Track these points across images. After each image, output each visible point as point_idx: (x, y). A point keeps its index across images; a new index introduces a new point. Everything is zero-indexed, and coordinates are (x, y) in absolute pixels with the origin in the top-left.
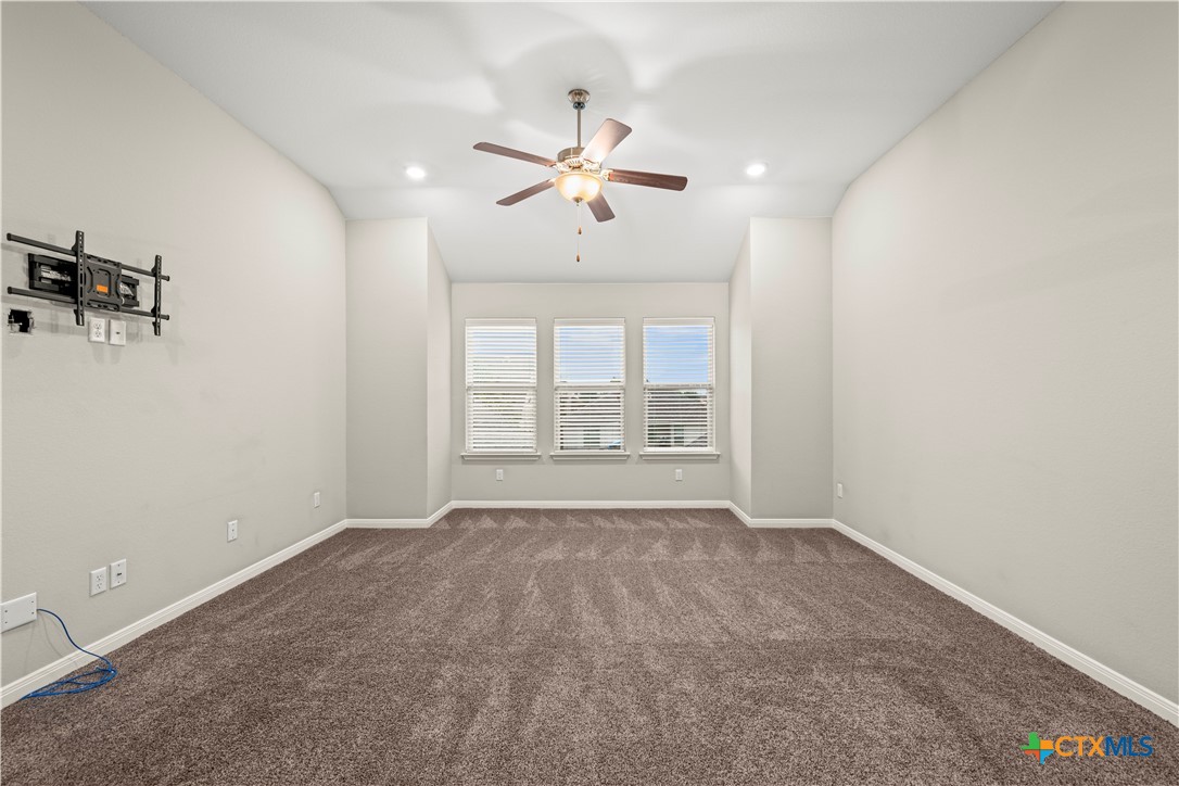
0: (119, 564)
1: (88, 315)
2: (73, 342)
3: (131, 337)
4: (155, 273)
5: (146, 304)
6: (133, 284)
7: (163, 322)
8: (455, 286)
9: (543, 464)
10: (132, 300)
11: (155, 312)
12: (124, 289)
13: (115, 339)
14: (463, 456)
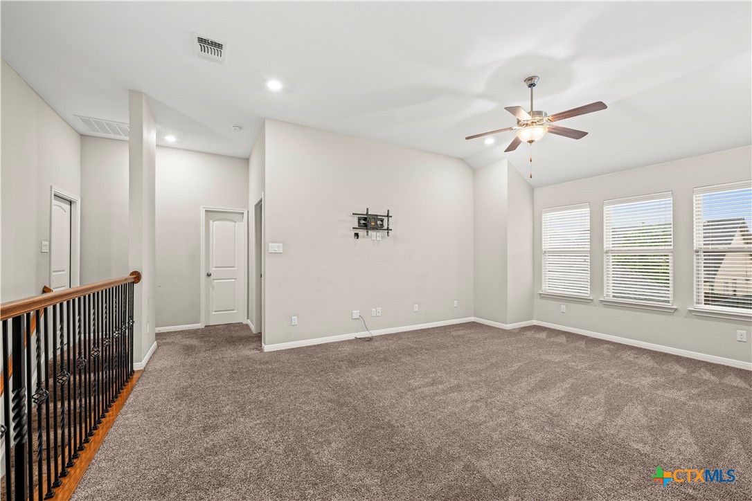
0: (379, 309)
1: (370, 232)
2: (367, 240)
3: (383, 237)
4: (388, 216)
5: (385, 227)
6: (382, 221)
7: (390, 231)
8: (535, 190)
9: (595, 306)
10: (382, 225)
11: (388, 229)
12: (379, 222)
13: (378, 239)
14: (540, 294)
